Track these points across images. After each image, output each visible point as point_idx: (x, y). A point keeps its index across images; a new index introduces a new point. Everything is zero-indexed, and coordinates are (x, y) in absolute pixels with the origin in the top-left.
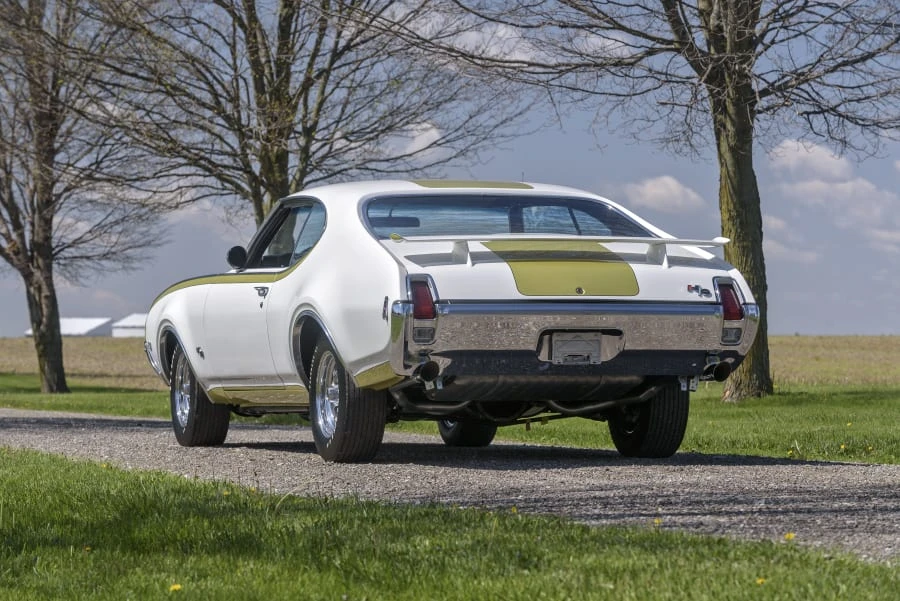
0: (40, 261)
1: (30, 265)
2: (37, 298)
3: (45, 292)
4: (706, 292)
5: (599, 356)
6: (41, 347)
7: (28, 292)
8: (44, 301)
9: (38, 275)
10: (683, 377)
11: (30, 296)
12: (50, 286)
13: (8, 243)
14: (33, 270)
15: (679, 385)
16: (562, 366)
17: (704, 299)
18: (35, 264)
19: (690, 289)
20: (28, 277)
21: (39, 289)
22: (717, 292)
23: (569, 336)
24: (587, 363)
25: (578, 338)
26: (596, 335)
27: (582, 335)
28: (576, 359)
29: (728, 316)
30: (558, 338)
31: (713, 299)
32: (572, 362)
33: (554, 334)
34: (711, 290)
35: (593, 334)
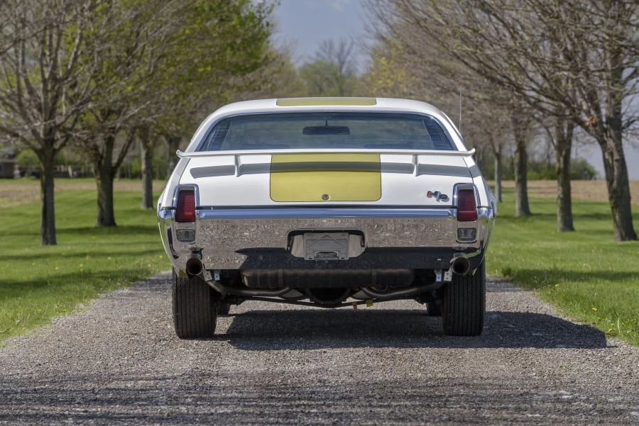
0: (612, 132)
1: (605, 134)
2: (610, 161)
3: (616, 157)
4: (444, 197)
5: (347, 253)
6: (613, 201)
7: (604, 156)
8: (615, 164)
9: (611, 143)
10: (438, 270)
11: (605, 161)
12: (620, 151)
13: (588, 117)
14: (606, 139)
15: (435, 277)
16: (314, 261)
17: (441, 203)
18: (608, 134)
19: (430, 194)
20: (603, 143)
21: (612, 154)
22: (456, 197)
23: (320, 236)
24: (336, 259)
25: (327, 238)
26: (344, 235)
27: (331, 234)
28: (326, 255)
29: (461, 218)
30: (309, 238)
31: (450, 203)
32: (322, 258)
33: (306, 234)
34: (450, 195)
35: (340, 234)
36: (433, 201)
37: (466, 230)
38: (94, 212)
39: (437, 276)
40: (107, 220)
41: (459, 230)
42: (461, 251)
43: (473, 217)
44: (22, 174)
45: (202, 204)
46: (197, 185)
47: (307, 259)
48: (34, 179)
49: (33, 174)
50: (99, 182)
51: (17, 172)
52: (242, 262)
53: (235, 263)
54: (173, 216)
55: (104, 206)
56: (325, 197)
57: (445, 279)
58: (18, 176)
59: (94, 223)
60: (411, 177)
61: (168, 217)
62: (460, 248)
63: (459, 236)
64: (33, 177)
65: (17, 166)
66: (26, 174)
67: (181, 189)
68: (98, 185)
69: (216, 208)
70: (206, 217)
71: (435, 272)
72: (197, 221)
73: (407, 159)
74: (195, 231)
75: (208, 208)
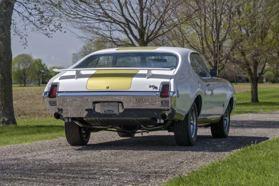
4: (156, 88)
5: (117, 111)
16: (104, 114)
17: (155, 90)
19: (150, 86)
22: (161, 88)
23: (106, 104)
24: (113, 113)
25: (109, 104)
26: (116, 103)
27: (111, 103)
28: (110, 111)
29: (161, 96)
30: (102, 104)
31: (158, 90)
32: (108, 113)
33: (101, 103)
34: (159, 87)
35: (114, 103)
36: (151, 89)
37: (166, 101)
38: (250, 96)
39: (158, 121)
40: (255, 100)
41: (162, 102)
42: (165, 110)
43: (167, 96)
44: (267, 81)
45: (59, 90)
46: (59, 83)
47: (101, 113)
48: (271, 83)
49: (271, 81)
50: (252, 84)
51: (265, 80)
52: (86, 114)
53: (83, 115)
54: (47, 95)
55: (254, 94)
56: (108, 88)
57: (161, 122)
58: (265, 82)
59: (249, 101)
60: (144, 79)
61: (46, 96)
62: (164, 109)
63: (162, 104)
64: (271, 82)
65: (265, 78)
66: (268, 81)
67: (53, 84)
68: (251, 85)
69: (66, 92)
70: (60, 96)
71: (157, 119)
72: (57, 97)
73: (145, 72)
74: (56, 101)
75: (63, 92)
